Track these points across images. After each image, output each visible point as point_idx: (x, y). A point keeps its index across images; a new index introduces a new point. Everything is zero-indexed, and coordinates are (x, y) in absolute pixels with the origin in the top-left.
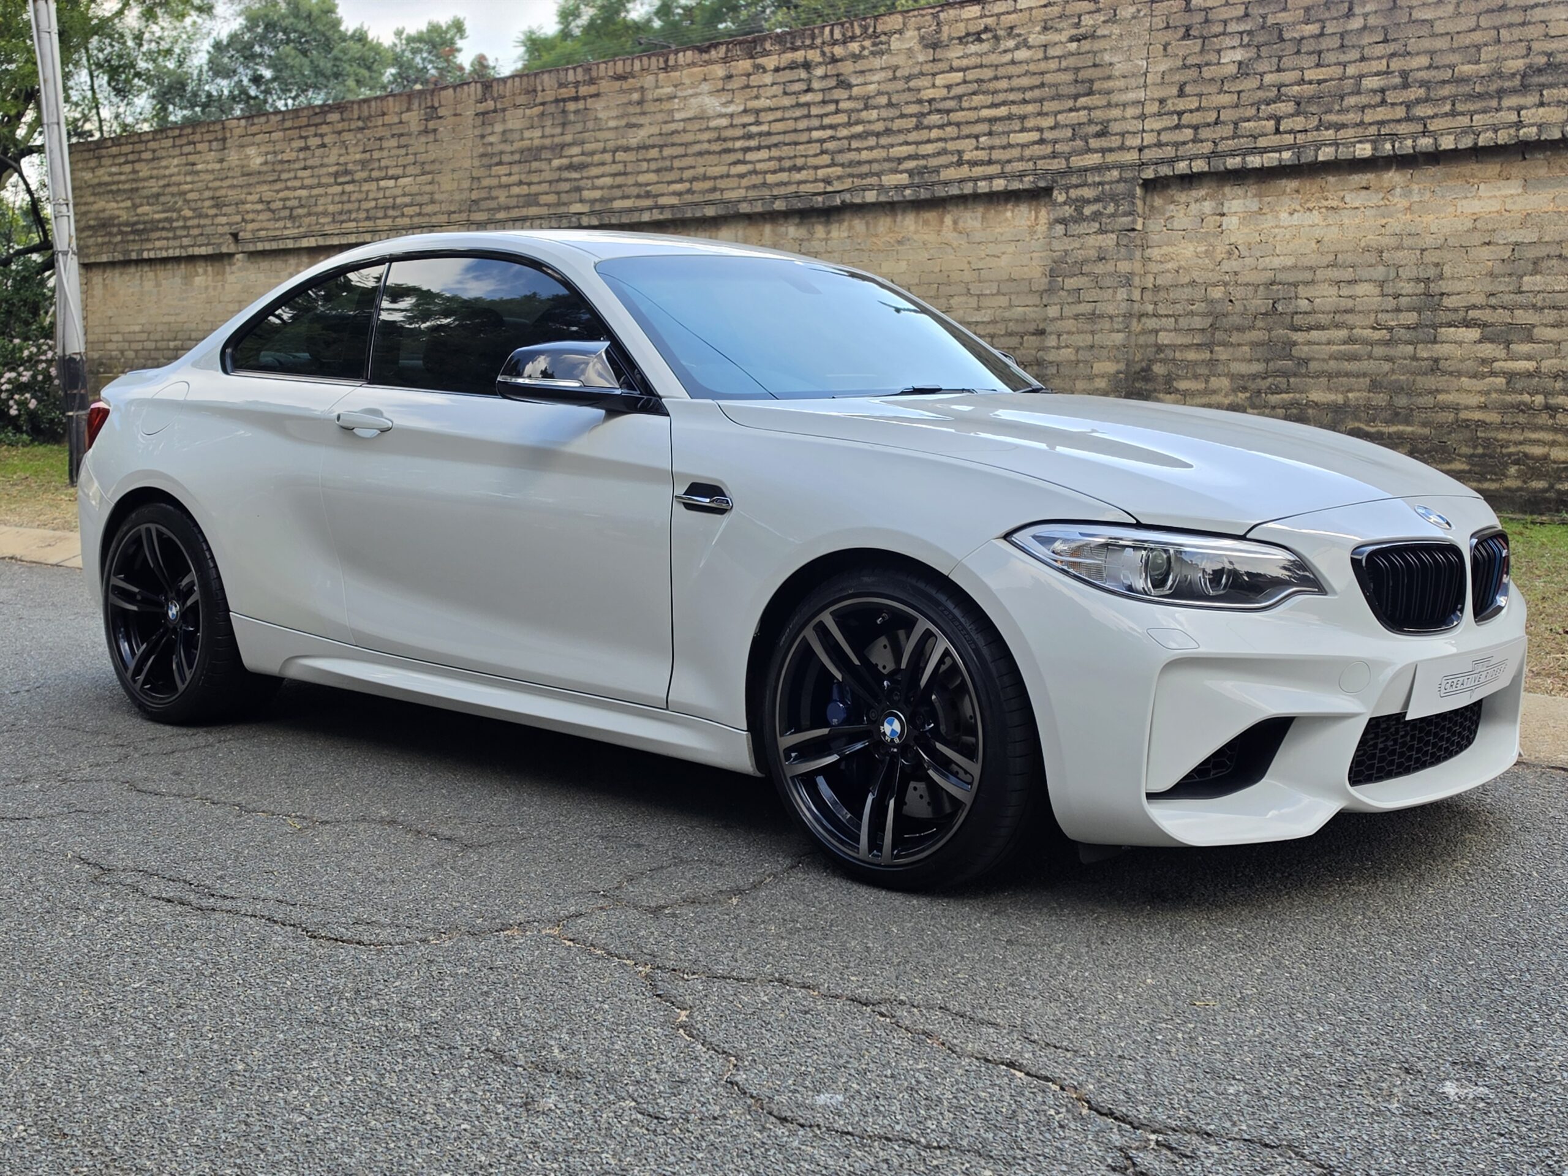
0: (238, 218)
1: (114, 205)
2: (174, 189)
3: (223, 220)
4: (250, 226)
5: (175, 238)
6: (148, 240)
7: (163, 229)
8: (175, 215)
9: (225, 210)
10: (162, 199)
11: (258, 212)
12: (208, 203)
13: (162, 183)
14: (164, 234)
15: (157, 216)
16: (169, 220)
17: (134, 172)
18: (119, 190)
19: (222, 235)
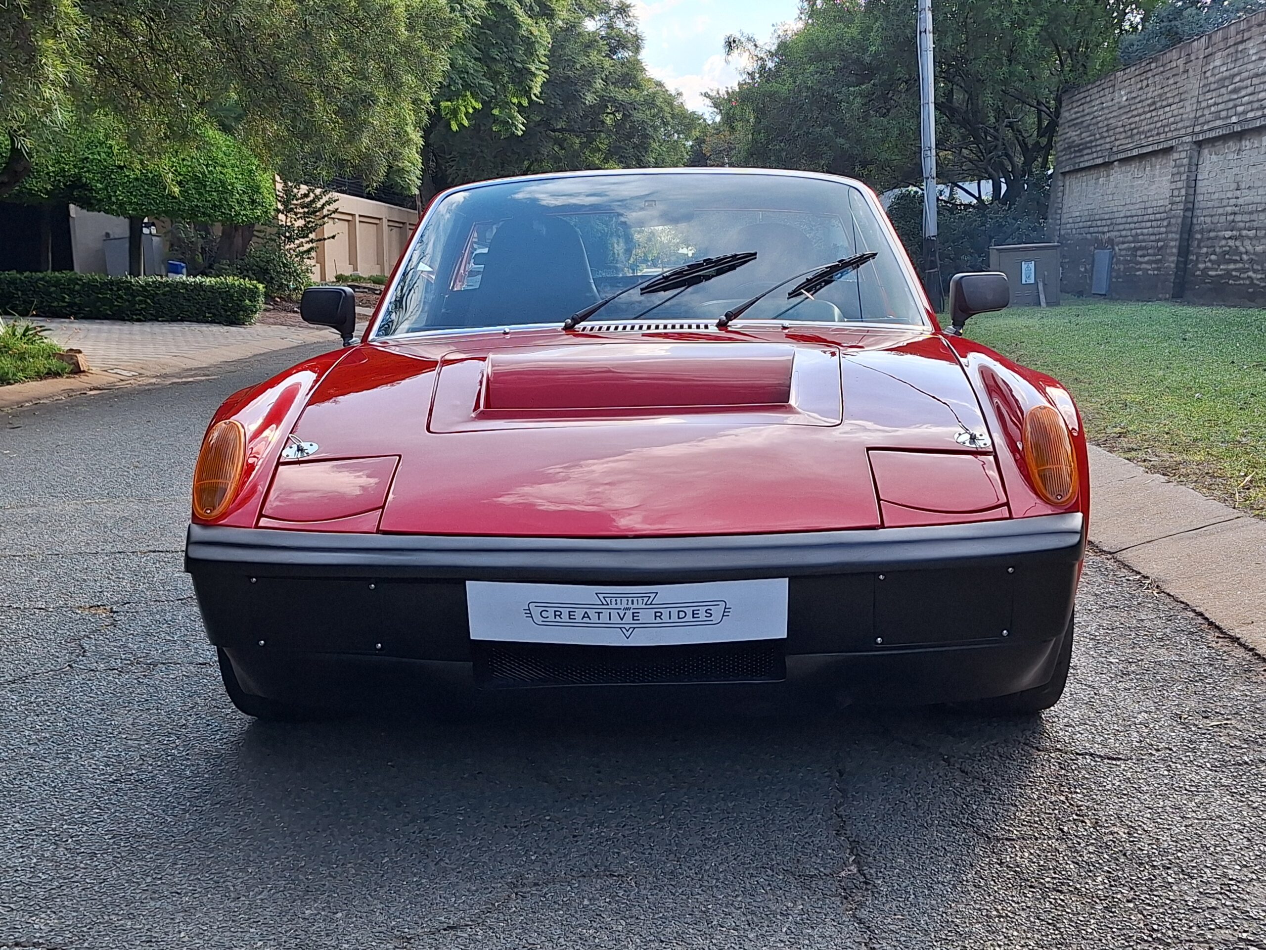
0: (1113, 138)
1: (1074, 133)
2: (1094, 121)
3: (1108, 140)
4: (1117, 143)
5: (1092, 153)
6: (1082, 156)
7: (1089, 148)
8: (1092, 138)
9: (1111, 133)
10: (1091, 128)
11: (1121, 133)
12: (1105, 129)
13: (1092, 116)
14: (1089, 151)
15: (1088, 139)
16: (1091, 142)
17: (1083, 111)
18: (1077, 124)
19: (1107, 149)
